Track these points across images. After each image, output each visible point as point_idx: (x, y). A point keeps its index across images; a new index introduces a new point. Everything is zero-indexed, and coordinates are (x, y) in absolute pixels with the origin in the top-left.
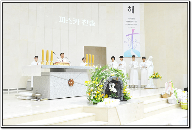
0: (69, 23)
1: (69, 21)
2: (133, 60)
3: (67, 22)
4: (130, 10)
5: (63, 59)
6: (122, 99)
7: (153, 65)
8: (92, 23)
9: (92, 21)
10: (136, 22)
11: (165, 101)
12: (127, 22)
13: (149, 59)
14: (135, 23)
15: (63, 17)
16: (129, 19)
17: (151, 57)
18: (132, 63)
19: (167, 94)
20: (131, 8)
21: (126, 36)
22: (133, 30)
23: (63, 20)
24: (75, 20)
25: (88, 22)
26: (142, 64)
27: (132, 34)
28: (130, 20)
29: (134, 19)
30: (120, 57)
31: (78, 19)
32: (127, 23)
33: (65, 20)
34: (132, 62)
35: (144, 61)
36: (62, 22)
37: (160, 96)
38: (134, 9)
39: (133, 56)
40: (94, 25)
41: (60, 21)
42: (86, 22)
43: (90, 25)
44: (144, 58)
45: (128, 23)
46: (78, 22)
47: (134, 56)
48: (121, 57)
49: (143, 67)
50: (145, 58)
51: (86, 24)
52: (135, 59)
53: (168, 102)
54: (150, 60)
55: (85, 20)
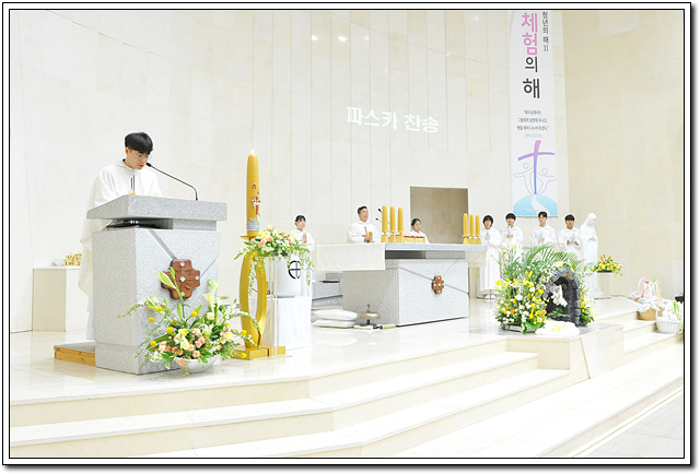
0: (373, 124)
1: (370, 120)
2: (542, 225)
3: (366, 120)
4: (528, 89)
5: (365, 224)
6: (578, 323)
7: (595, 237)
8: (430, 123)
9: (430, 118)
10: (545, 121)
11: (651, 328)
12: (522, 120)
13: (586, 222)
14: (542, 124)
15: (355, 109)
16: (526, 112)
17: (592, 216)
18: (538, 232)
19: (653, 310)
20: (532, 85)
21: (520, 159)
22: (538, 144)
23: (355, 115)
24: (386, 116)
25: (418, 121)
26: (566, 234)
27: (536, 154)
28: (530, 116)
29: (539, 112)
30: (507, 217)
31: (395, 114)
32: (520, 124)
33: (360, 116)
34: (539, 230)
35: (570, 228)
36: (355, 121)
37: (635, 315)
38: (538, 87)
39: (541, 213)
40: (436, 130)
41: (348, 120)
42: (414, 120)
43: (425, 129)
44: (570, 218)
45: (524, 124)
46: (395, 120)
47: (544, 214)
48: (511, 216)
49: (568, 242)
50: (573, 219)
51: (415, 127)
52: (548, 221)
53: (656, 329)
54: (589, 225)
55: (411, 116)
